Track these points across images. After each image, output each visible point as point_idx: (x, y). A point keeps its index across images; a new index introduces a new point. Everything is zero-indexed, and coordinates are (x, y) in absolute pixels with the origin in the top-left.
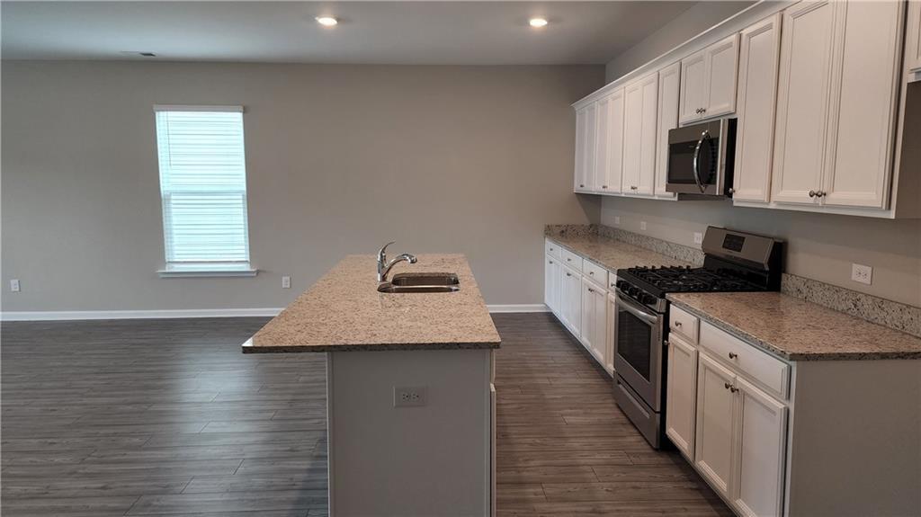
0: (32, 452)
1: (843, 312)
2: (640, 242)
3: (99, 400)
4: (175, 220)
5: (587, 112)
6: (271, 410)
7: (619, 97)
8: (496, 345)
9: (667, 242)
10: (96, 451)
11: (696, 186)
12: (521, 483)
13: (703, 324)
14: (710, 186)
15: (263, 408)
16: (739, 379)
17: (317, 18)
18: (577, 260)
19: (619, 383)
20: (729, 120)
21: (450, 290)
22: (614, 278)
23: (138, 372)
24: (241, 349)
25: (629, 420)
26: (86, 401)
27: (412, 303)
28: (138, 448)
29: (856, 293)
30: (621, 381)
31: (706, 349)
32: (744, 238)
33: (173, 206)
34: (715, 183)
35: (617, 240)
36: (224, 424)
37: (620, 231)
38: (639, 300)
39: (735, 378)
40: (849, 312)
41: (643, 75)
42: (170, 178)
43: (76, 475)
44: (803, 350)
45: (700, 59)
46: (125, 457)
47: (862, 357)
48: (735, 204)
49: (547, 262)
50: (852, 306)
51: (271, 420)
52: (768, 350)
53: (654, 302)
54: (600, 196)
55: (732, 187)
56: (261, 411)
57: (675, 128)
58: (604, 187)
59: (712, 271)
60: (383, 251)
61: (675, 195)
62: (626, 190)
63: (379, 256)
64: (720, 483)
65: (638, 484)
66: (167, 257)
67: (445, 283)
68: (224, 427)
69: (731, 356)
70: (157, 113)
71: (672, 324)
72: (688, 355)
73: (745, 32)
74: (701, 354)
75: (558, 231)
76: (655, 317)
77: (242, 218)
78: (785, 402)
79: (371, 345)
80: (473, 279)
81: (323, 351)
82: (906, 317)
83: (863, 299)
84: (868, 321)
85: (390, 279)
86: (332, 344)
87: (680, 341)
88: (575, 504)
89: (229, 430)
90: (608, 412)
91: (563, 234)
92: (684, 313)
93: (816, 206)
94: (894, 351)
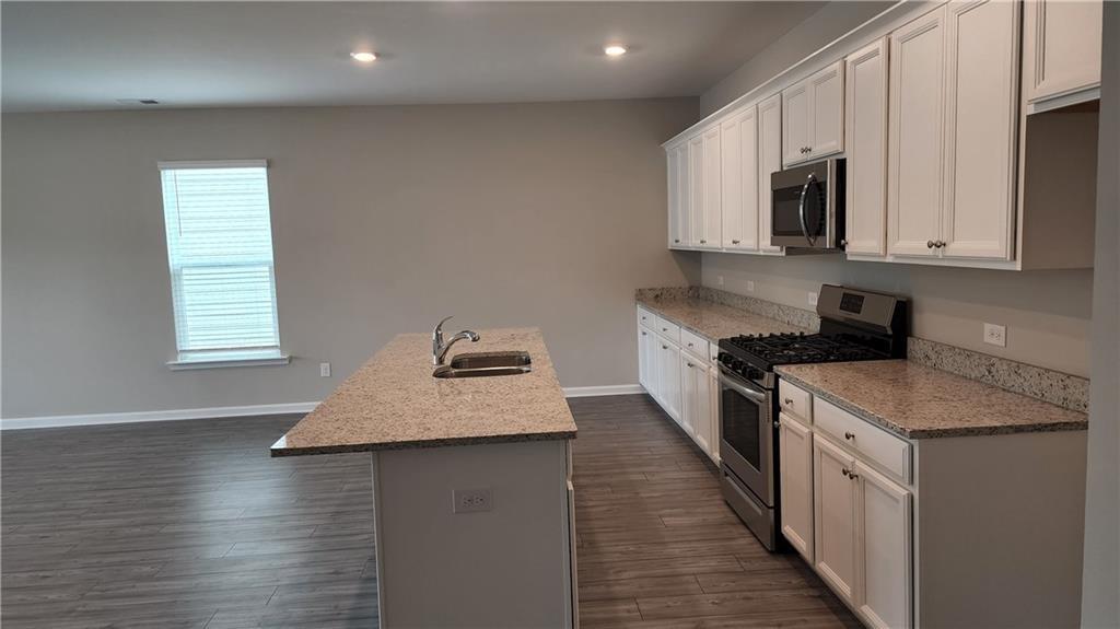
0: (19, 589)
1: (977, 380)
2: (747, 306)
3: (102, 523)
4: (187, 298)
5: (679, 154)
6: (308, 527)
7: (714, 135)
8: (572, 435)
9: (779, 305)
10: (98, 583)
11: (804, 238)
12: (611, 599)
13: (816, 399)
14: (819, 238)
15: (301, 523)
16: (858, 463)
17: (352, 54)
18: (673, 329)
19: (726, 475)
20: (838, 160)
21: (521, 372)
22: (715, 350)
23: (148, 486)
24: (270, 453)
25: (741, 520)
26: (84, 524)
27: (473, 389)
28: (150, 578)
29: (989, 357)
30: (729, 472)
31: (823, 431)
32: (863, 297)
33: (185, 282)
34: (825, 234)
35: (722, 303)
36: (253, 545)
37: (725, 293)
38: (744, 374)
39: (853, 463)
40: (983, 380)
41: (741, 109)
42: (180, 249)
43: (74, 614)
44: (925, 426)
45: (801, 91)
46: (135, 590)
47: (993, 431)
48: (849, 258)
49: (640, 333)
50: (986, 373)
51: (310, 537)
52: (886, 427)
53: (761, 377)
54: (700, 252)
55: (844, 238)
56: (297, 528)
57: (778, 170)
58: (702, 242)
59: (828, 337)
60: (439, 329)
61: (782, 250)
62: (726, 245)
63: (434, 334)
64: (843, 588)
65: (749, 594)
66: (178, 345)
67: (515, 363)
68: (253, 548)
69: (848, 437)
70: (162, 172)
71: (782, 402)
72: (802, 438)
73: (850, 59)
74: (816, 436)
75: (651, 295)
76: (763, 395)
77: (269, 294)
78: (908, 487)
79: (423, 441)
80: (548, 357)
81: (367, 450)
82: (1046, 382)
83: (998, 363)
84: (1004, 390)
85: (448, 361)
86: (377, 442)
87: (792, 421)
88: (675, 621)
89: (259, 552)
90: (716, 511)
91: (658, 299)
92: (795, 387)
93: (935, 258)
94: (1029, 423)
